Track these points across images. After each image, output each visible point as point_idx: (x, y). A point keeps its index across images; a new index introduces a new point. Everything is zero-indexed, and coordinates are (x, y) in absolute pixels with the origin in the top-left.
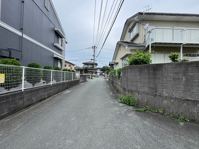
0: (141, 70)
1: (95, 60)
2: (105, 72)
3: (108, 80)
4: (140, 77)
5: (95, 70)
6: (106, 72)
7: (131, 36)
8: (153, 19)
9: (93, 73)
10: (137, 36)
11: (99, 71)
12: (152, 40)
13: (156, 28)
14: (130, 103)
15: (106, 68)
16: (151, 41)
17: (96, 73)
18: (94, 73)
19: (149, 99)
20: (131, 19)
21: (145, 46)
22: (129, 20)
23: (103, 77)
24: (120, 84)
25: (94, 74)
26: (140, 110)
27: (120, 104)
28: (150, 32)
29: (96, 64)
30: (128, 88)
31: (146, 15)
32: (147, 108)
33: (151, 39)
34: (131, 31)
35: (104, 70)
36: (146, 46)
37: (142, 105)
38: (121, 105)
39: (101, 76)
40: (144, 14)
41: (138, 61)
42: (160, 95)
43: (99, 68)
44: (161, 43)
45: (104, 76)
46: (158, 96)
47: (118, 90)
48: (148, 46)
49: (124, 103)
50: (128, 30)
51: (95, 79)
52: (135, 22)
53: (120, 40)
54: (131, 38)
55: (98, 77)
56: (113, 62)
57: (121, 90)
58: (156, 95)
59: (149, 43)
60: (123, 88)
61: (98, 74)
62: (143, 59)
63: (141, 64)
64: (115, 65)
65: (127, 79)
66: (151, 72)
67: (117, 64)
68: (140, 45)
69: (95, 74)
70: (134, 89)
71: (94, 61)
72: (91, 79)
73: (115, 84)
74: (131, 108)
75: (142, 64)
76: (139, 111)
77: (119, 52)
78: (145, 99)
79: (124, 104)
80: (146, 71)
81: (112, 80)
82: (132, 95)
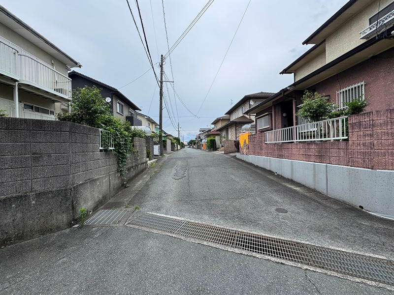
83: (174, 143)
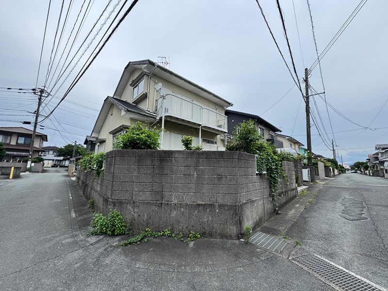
0: (140, 160)
1: (37, 126)
2: (71, 159)
3: (74, 179)
4: (139, 172)
5: (37, 151)
6: (73, 159)
7: (134, 94)
8: (169, 80)
9: (26, 162)
10: (144, 97)
11: (51, 155)
12: (166, 110)
13: (173, 94)
14: (114, 230)
15: (75, 149)
16: (165, 112)
17: (40, 160)
18: (29, 162)
19: (151, 214)
20: (135, 64)
21: (155, 118)
22: (133, 64)
23: (63, 172)
24: (99, 189)
25: (29, 164)
26: (132, 240)
27: (89, 239)
28: (163, 97)
29: (44, 138)
30: (113, 198)
31: (158, 69)
32: (146, 232)
33: (165, 108)
34: (135, 84)
35: (68, 153)
36: (158, 118)
37: (140, 227)
38: (93, 239)
39: (58, 169)
40: (156, 66)
41: (138, 142)
42: (167, 204)
43: (54, 149)
44: (178, 118)
45: (67, 169)
46: (164, 206)
47: (93, 203)
48: (161, 119)
49: (102, 233)
50: (130, 82)
51: (29, 179)
52: (142, 72)
53: (114, 95)
54: (134, 98)
55: (44, 171)
56: (93, 137)
57: (99, 201)
58: (162, 204)
59: (162, 114)
60: (104, 197)
61: (48, 164)
62: (146, 140)
63: (142, 149)
64: (98, 144)
65: (113, 177)
66: (157, 163)
67: (102, 142)
68: (147, 114)
69: (33, 164)
70: (125, 197)
71: (35, 127)
72: (14, 177)
73: (89, 189)
74: (115, 241)
75: (144, 149)
76: (130, 243)
77: (110, 118)
78: (144, 216)
79: (101, 237)
80: (149, 162)
81: (84, 180)
82: (121, 211)
83: (328, 167)
